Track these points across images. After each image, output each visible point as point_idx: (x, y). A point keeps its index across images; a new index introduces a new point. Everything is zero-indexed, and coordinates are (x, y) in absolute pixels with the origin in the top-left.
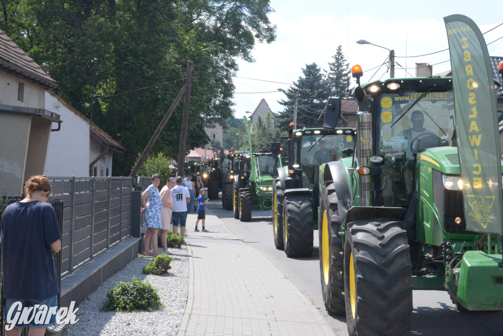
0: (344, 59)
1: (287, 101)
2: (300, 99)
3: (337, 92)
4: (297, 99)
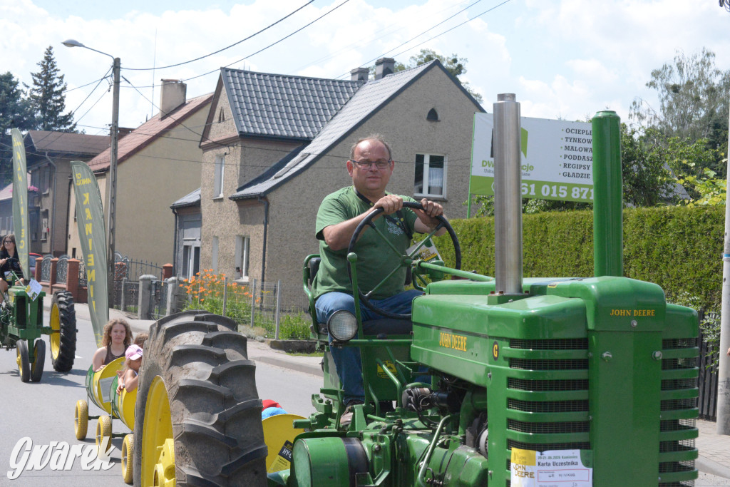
0: (55, 68)
3: (43, 119)
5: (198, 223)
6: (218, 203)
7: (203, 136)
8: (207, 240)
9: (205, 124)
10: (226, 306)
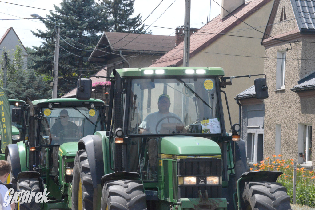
1: (45, 32)
2: (64, 29)
3: (114, 21)
4: (59, 29)
5: (261, 112)
6: (280, 94)
7: (265, 34)
8: (270, 127)
9: (266, 25)
10: (295, 189)
